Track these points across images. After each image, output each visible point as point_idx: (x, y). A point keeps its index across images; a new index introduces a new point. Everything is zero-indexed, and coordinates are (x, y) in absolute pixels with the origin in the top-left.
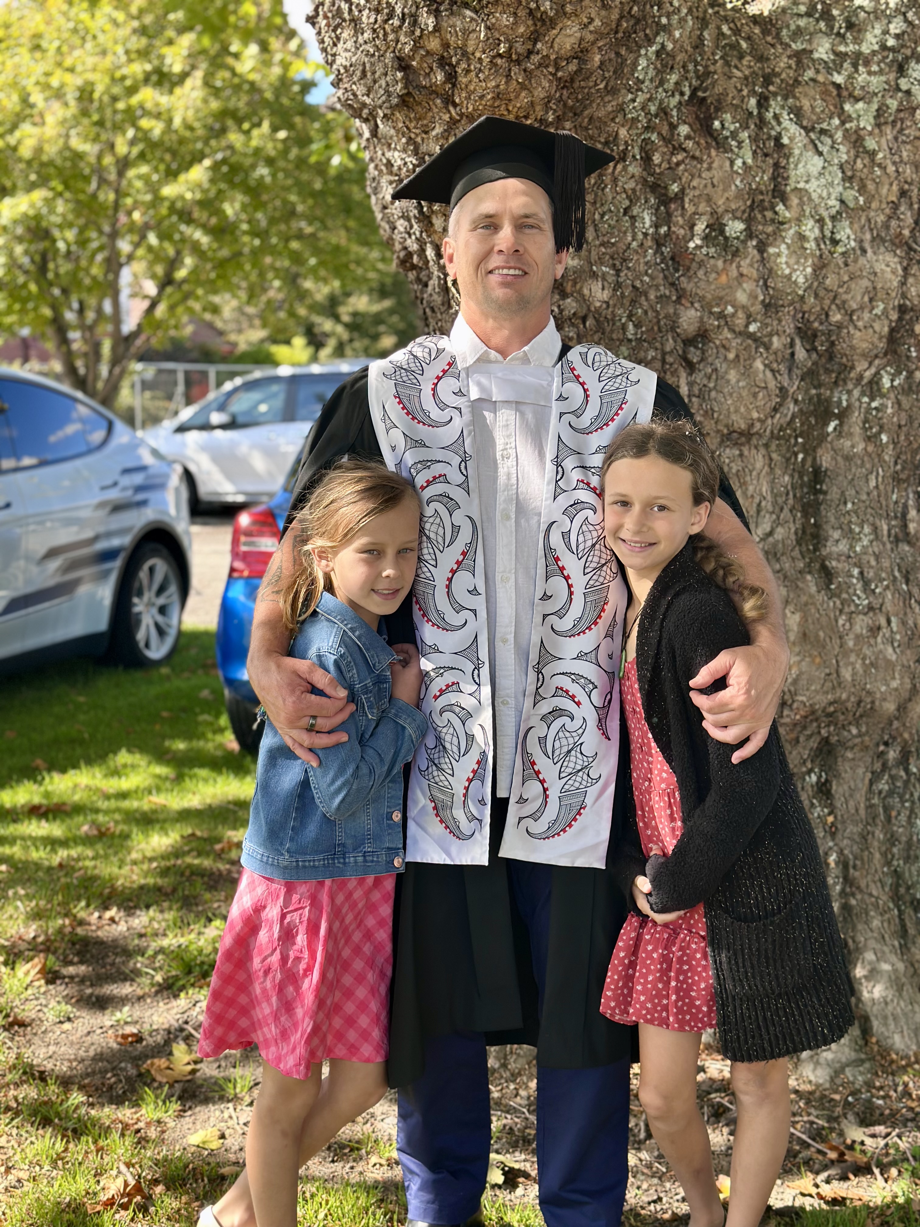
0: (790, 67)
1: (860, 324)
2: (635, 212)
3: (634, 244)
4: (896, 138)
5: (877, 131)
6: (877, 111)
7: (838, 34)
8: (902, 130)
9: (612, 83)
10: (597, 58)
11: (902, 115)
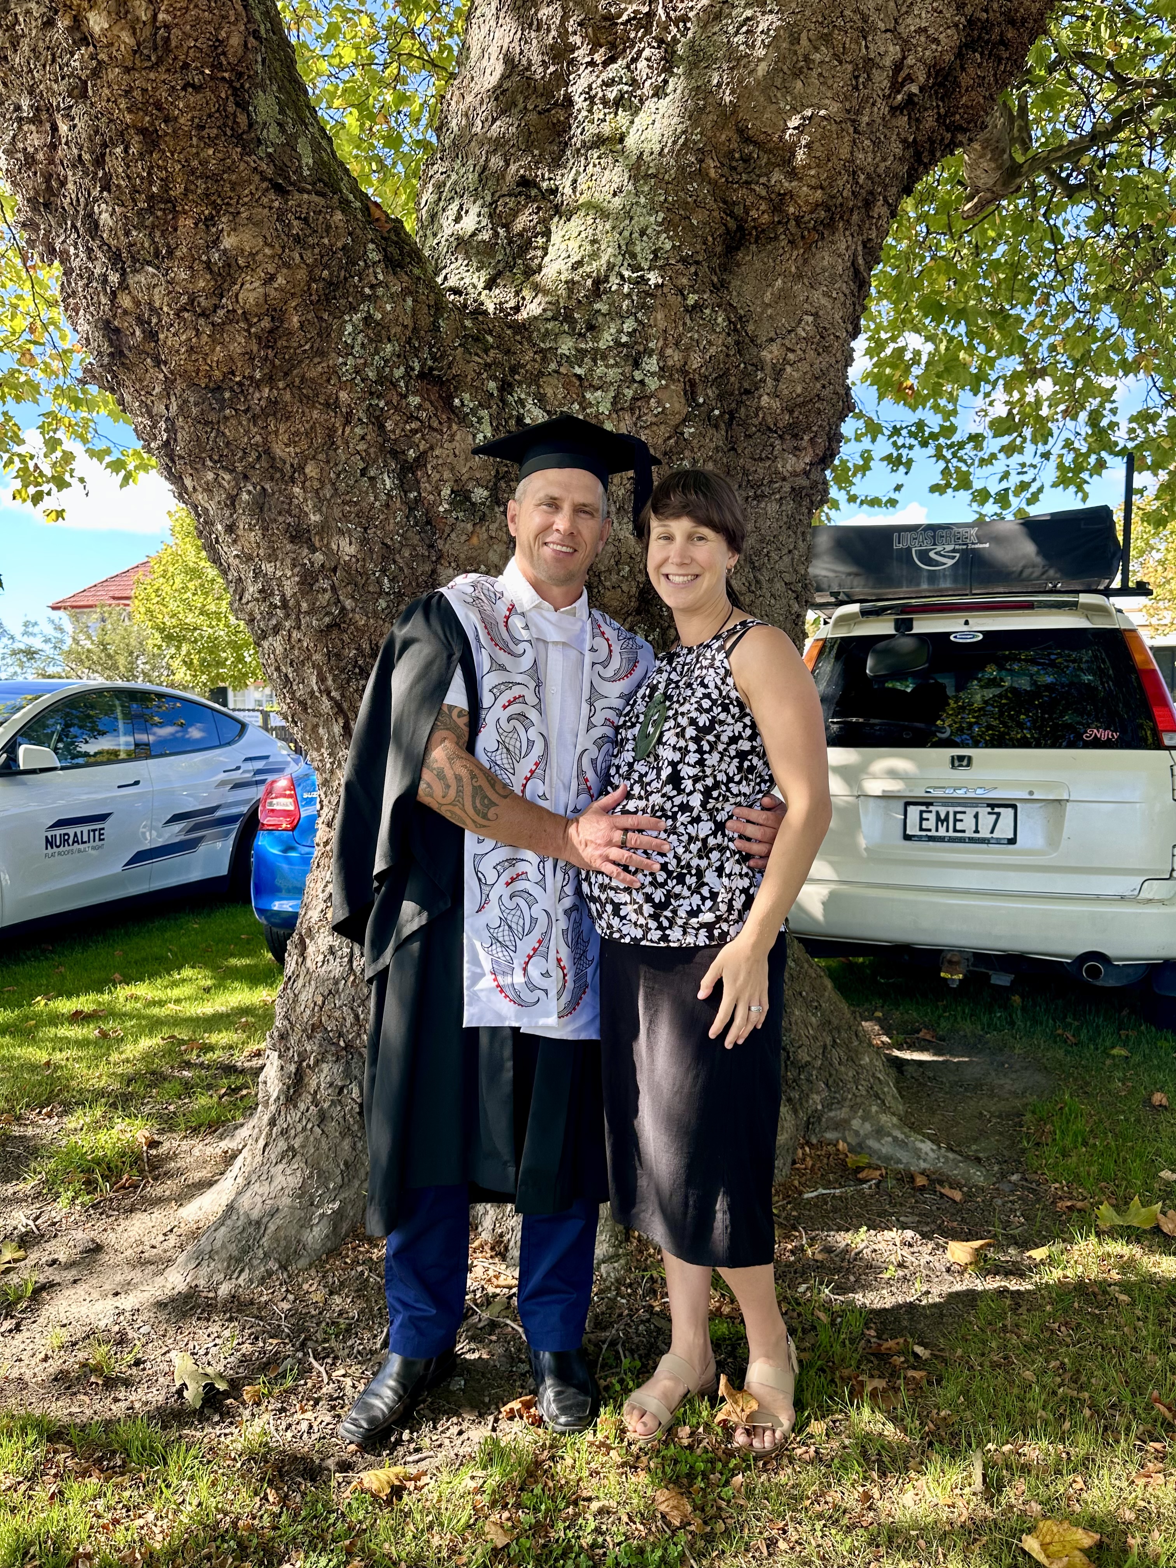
0: (534, 360)
1: (608, 584)
2: (372, 474)
3: (377, 504)
4: (635, 424)
5: (614, 416)
6: (615, 397)
7: (580, 334)
8: (640, 417)
9: (316, 345)
10: (295, 319)
11: (639, 403)
